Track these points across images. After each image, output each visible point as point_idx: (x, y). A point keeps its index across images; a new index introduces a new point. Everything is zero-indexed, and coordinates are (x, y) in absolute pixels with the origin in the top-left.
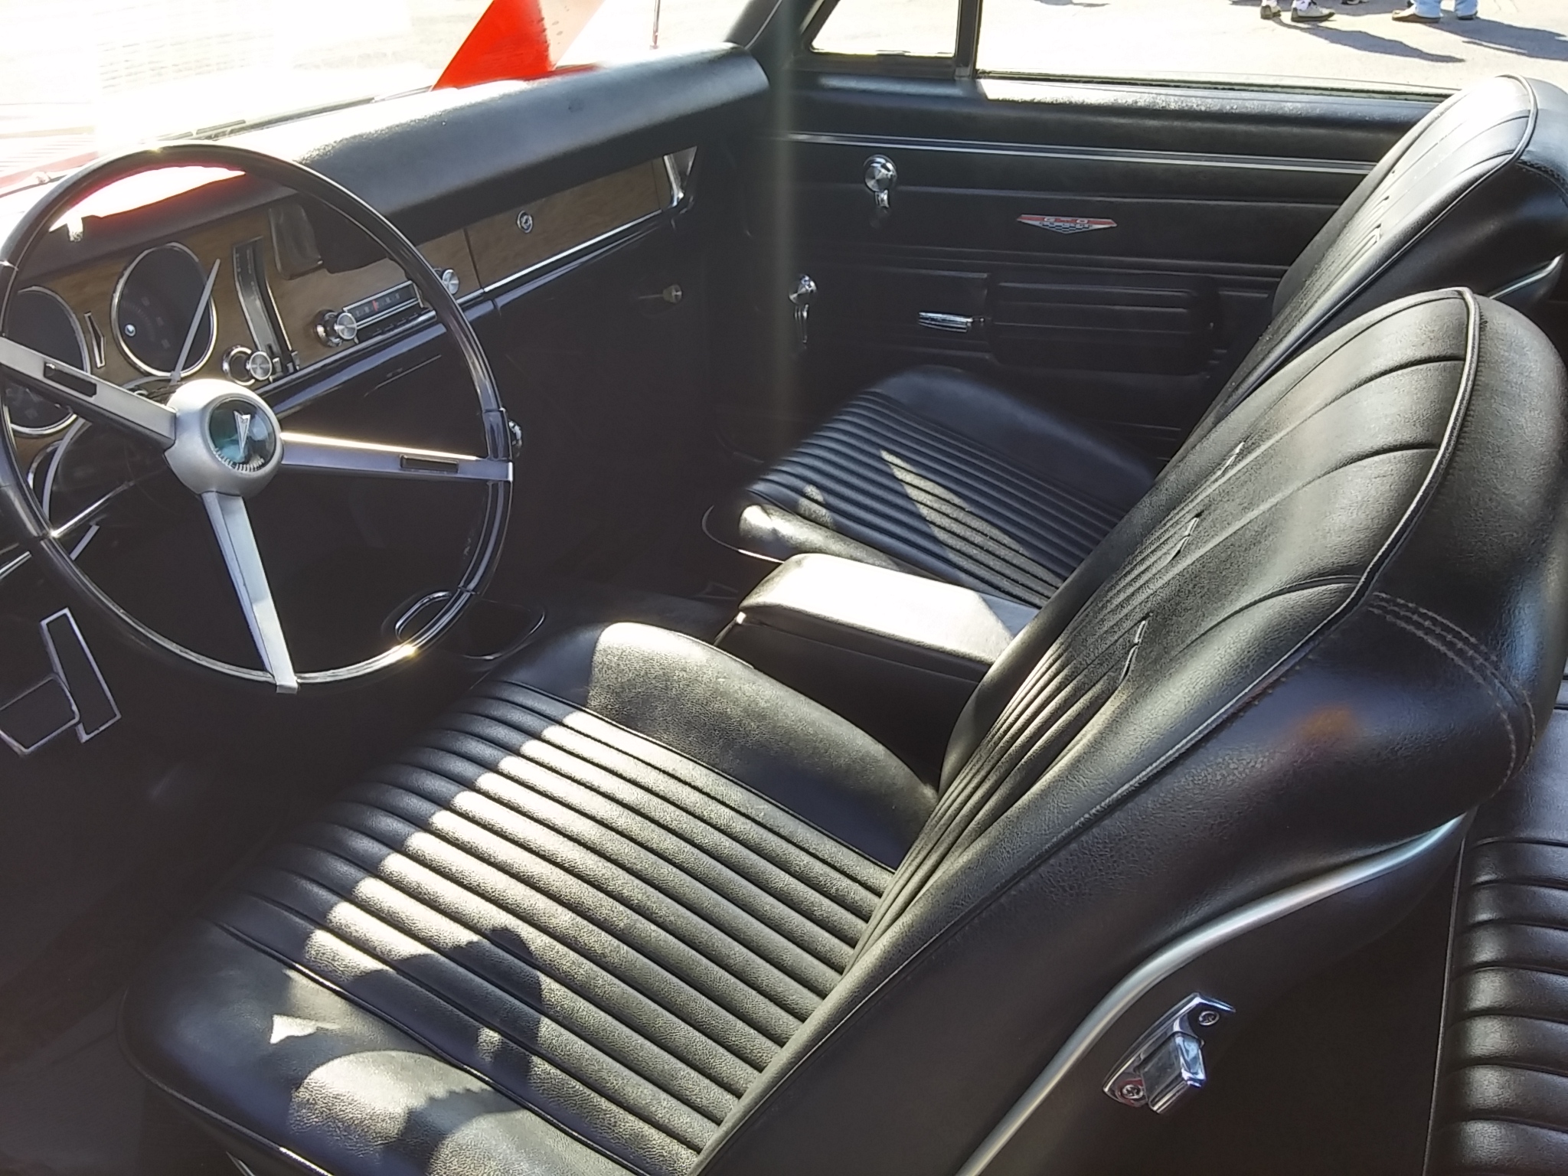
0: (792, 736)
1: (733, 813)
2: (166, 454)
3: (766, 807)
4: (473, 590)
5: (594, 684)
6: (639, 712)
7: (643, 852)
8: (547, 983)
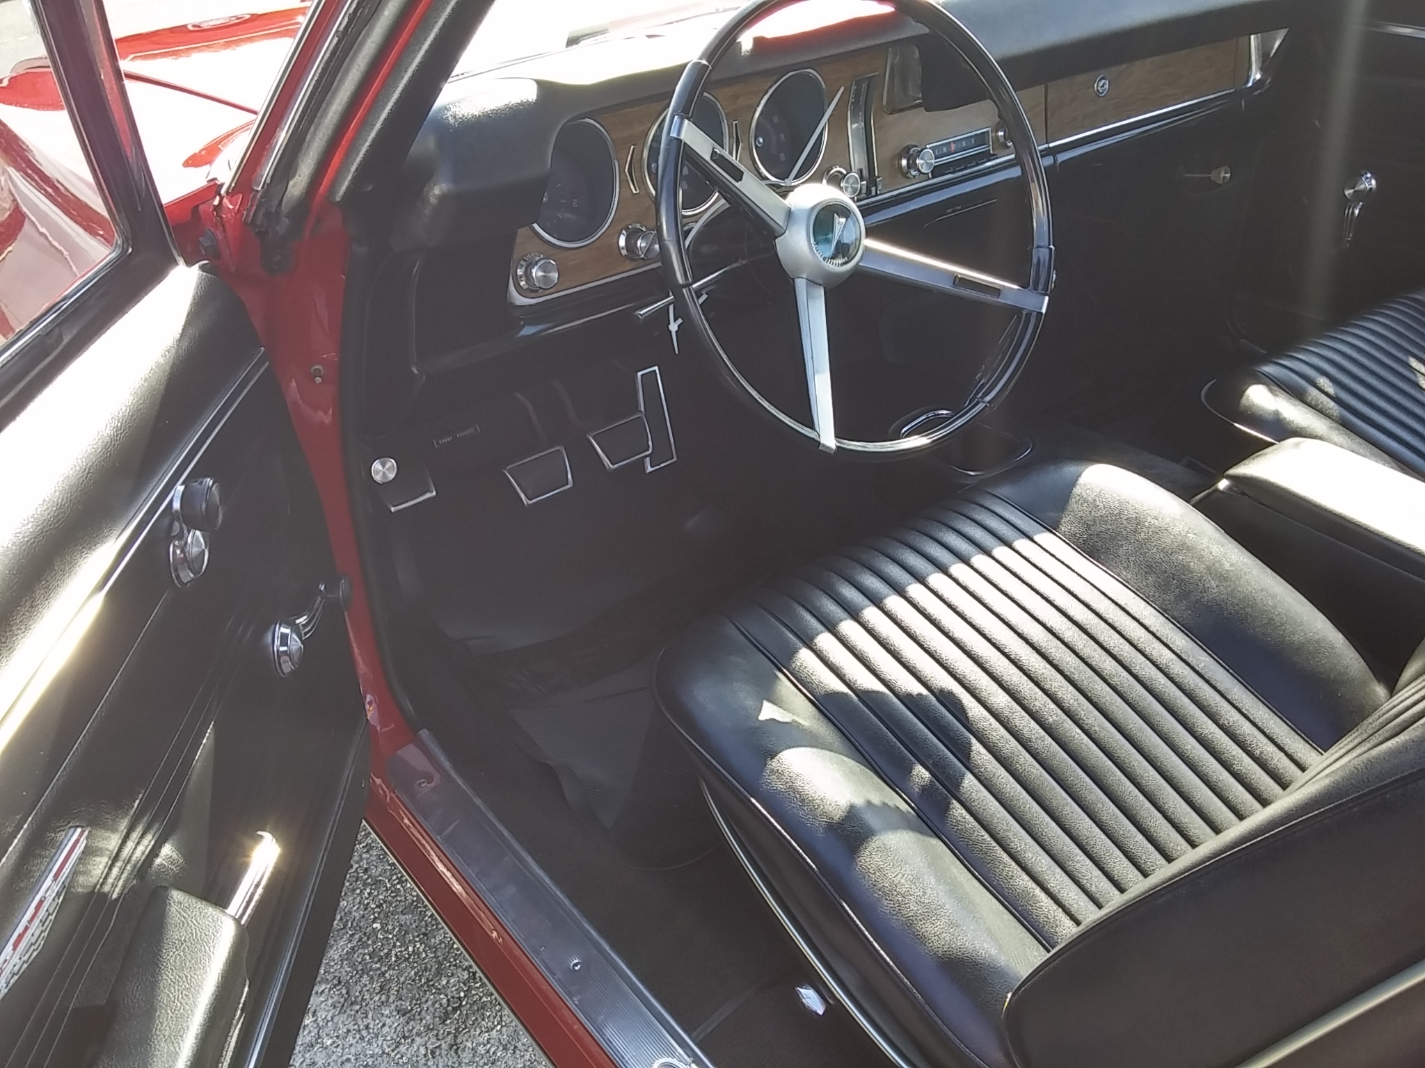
0: (1250, 602)
1: (1173, 656)
2: (777, 240)
3: (1208, 659)
4: (988, 402)
5: (1069, 513)
6: (1104, 546)
7: (1082, 665)
8: (976, 746)
